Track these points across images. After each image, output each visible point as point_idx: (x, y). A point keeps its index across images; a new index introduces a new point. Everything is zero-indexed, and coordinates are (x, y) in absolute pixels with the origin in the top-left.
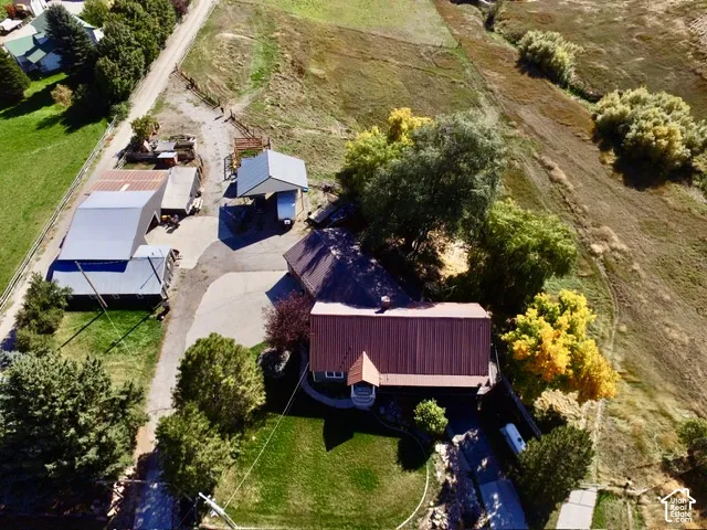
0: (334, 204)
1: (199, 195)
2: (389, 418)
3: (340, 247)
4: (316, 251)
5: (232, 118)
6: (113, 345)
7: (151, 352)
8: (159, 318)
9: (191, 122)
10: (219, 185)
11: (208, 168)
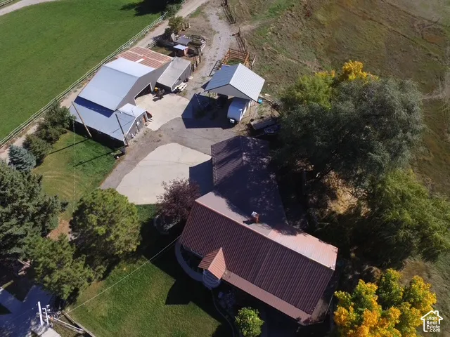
0: (273, 119)
1: (186, 81)
2: (222, 303)
3: (251, 156)
4: (231, 153)
5: (239, 34)
6: (81, 163)
7: (99, 179)
8: (115, 157)
9: (211, 30)
10: (203, 78)
11: (203, 65)
